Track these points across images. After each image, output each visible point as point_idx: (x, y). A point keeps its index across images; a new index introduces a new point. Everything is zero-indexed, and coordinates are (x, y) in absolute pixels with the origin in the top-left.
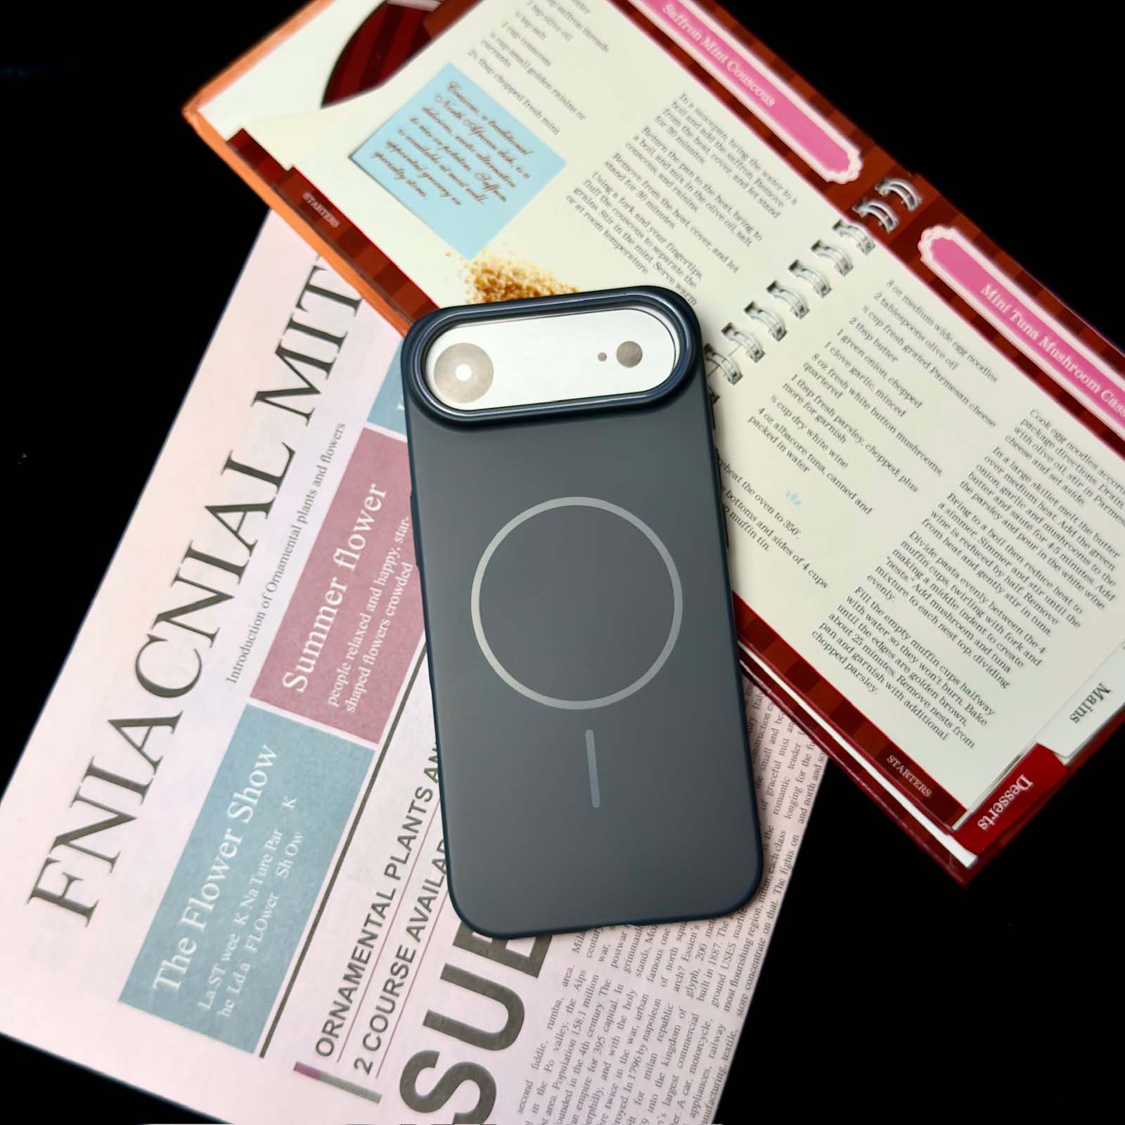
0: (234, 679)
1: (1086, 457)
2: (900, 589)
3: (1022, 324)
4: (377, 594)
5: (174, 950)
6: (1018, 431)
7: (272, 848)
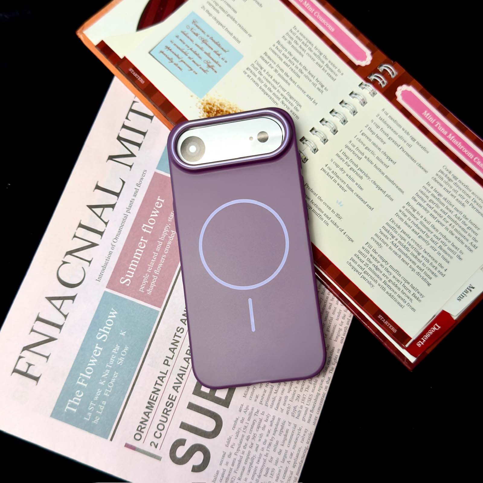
0: (99, 280)
1: (467, 187)
2: (385, 243)
3: (440, 128)
4: (160, 244)
5: (74, 395)
6: (437, 175)
7: (115, 352)
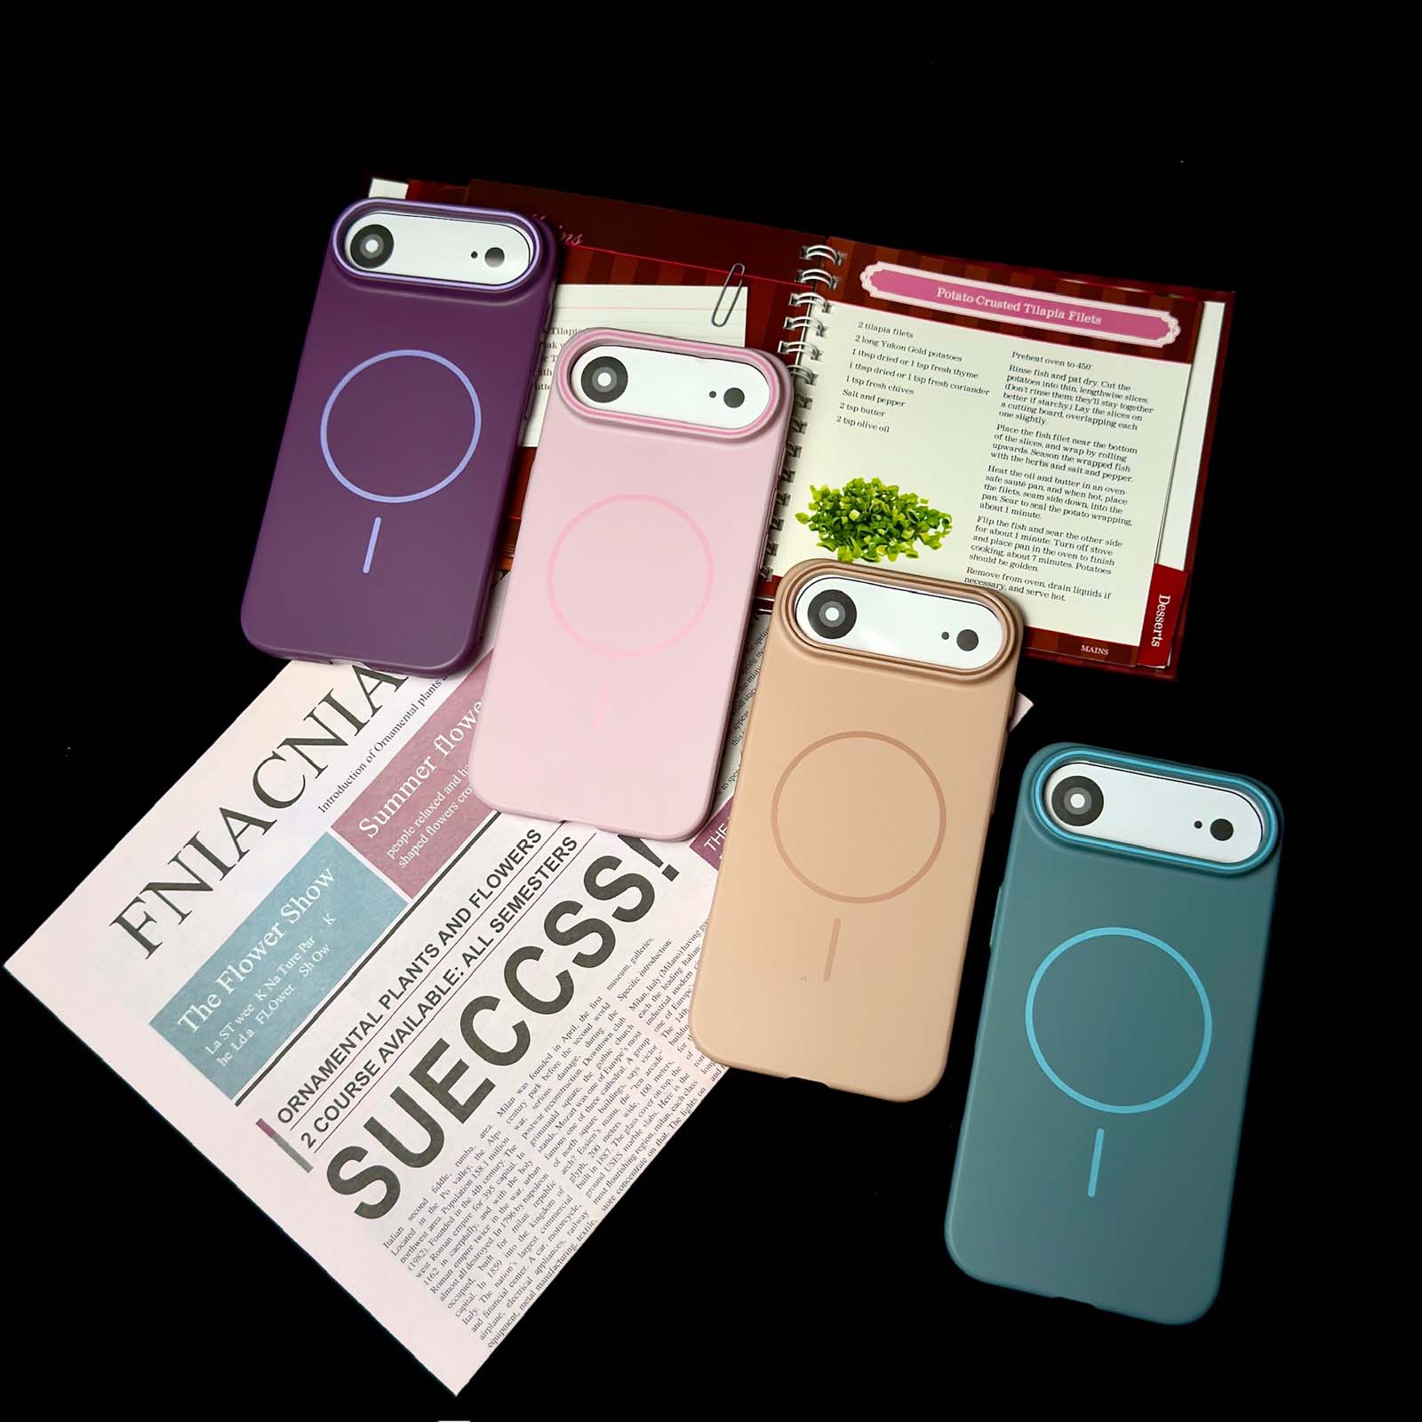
0: (324, 809)
4: (457, 781)
5: (204, 1000)
7: (303, 950)
